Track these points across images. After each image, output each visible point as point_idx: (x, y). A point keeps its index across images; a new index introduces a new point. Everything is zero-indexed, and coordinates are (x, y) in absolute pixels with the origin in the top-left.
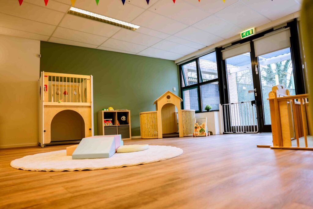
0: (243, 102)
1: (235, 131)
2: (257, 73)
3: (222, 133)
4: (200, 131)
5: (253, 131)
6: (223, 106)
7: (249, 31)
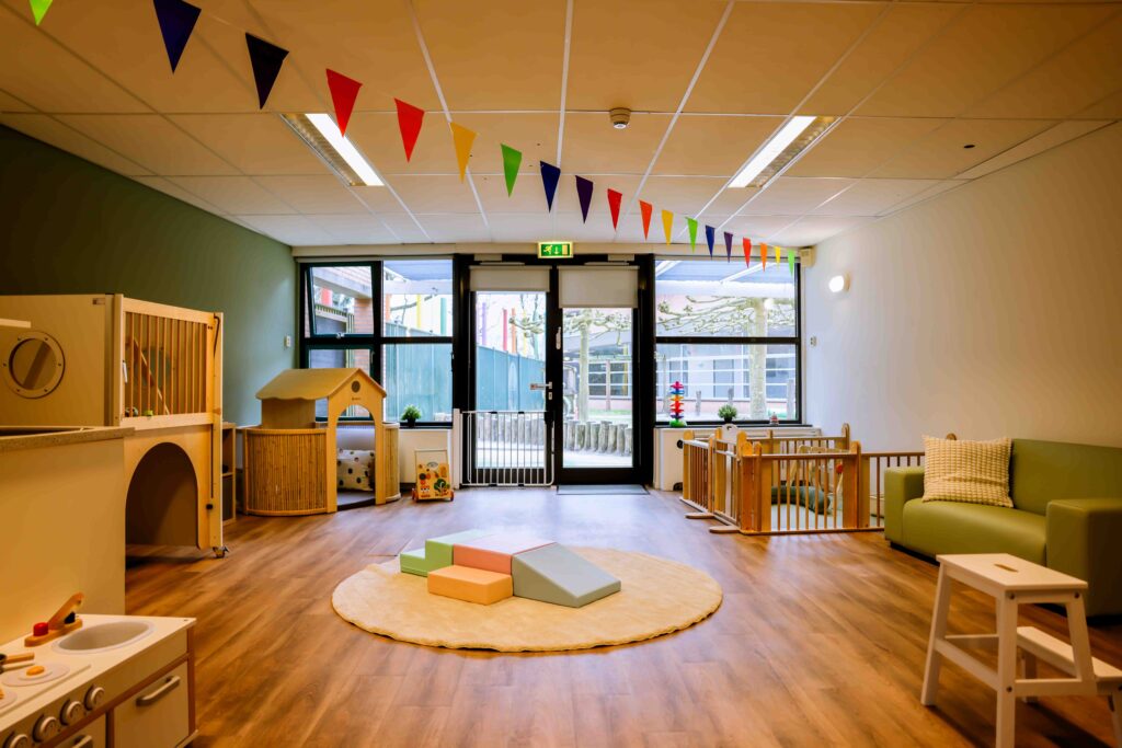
0: (520, 413)
1: (494, 480)
2: (558, 347)
3: (458, 487)
4: (437, 486)
5: (541, 482)
6: (465, 416)
7: (560, 246)
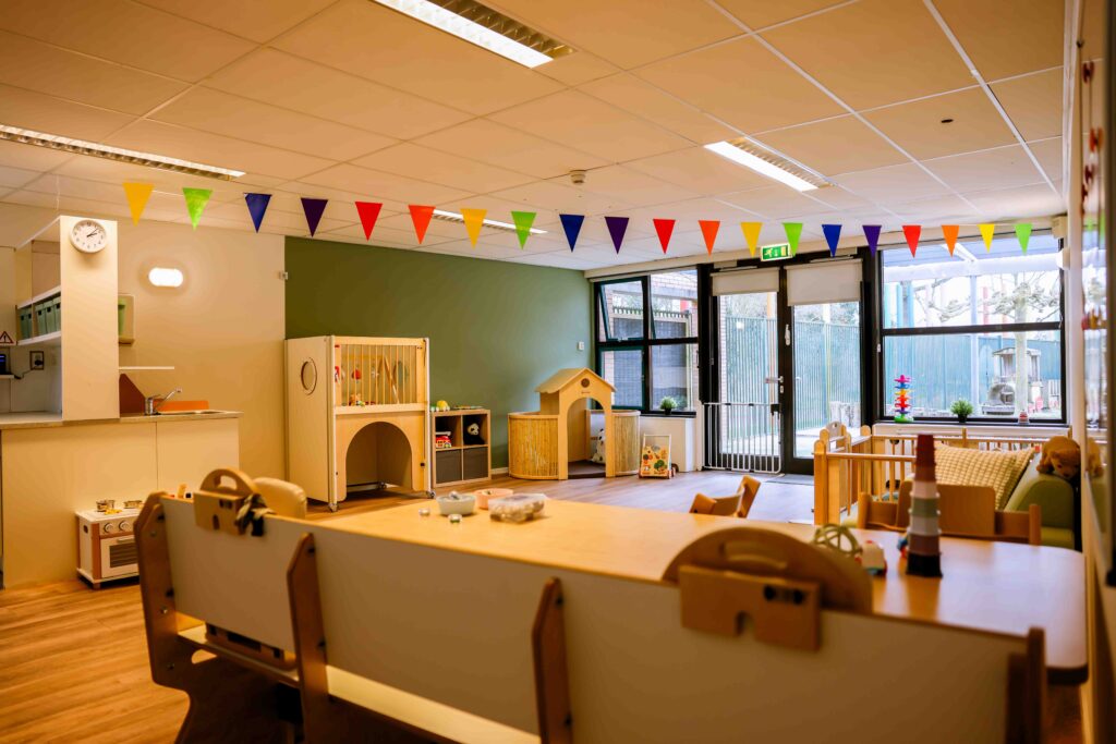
0: (752, 405)
1: (730, 465)
2: (788, 343)
3: (700, 468)
4: (657, 466)
5: (770, 469)
6: (706, 407)
7: (779, 248)
